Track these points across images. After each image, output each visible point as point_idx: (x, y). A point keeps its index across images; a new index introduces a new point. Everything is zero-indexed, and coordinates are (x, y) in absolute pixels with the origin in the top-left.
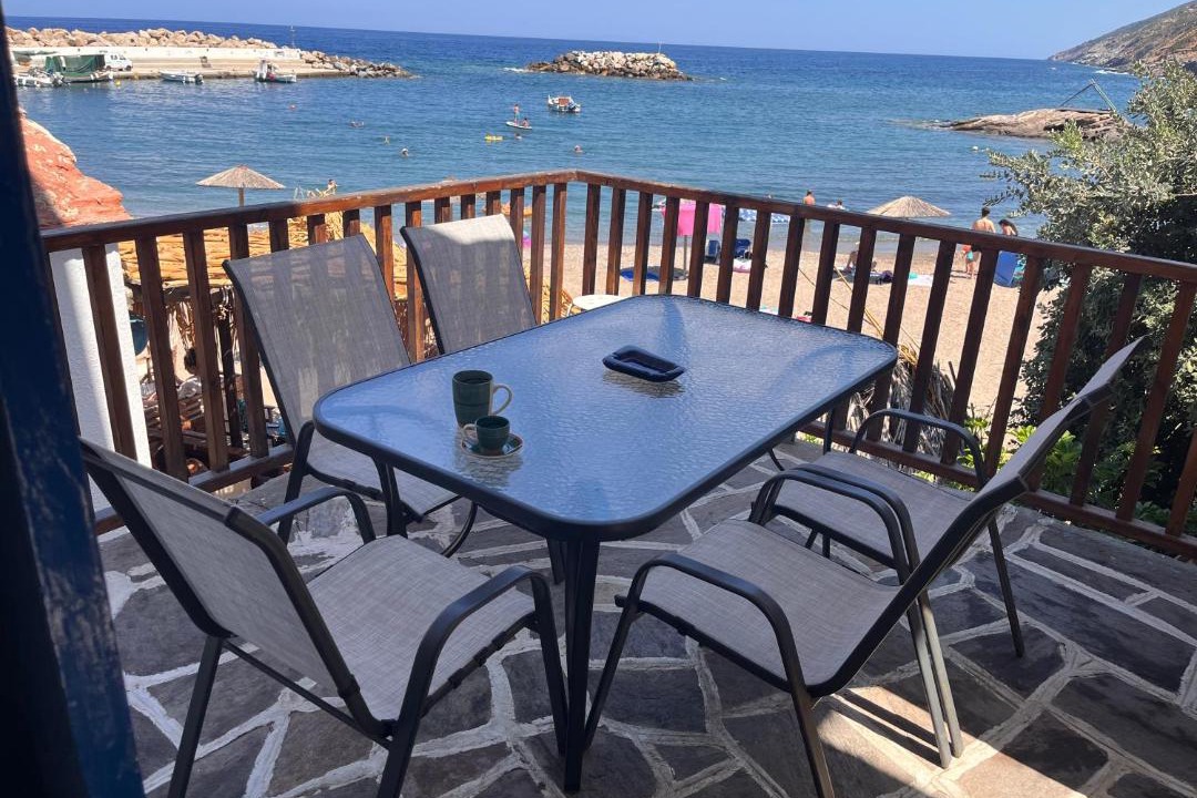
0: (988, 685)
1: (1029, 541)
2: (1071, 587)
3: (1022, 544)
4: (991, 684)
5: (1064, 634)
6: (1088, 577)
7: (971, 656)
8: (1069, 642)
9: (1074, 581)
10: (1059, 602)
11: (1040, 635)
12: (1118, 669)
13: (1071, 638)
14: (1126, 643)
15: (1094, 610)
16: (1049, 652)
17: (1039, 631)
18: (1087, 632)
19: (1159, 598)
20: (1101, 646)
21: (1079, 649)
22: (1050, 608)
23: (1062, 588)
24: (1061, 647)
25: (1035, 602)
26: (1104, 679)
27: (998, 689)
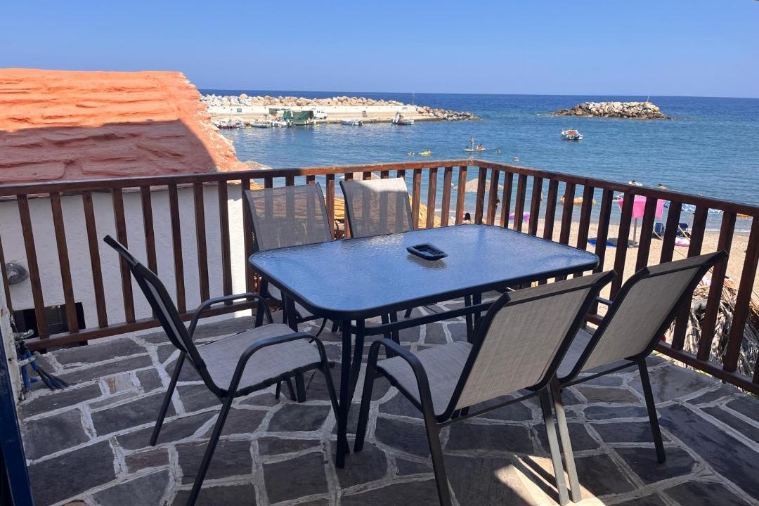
0: (625, 473)
1: (718, 404)
2: (730, 433)
3: (712, 405)
4: (628, 473)
5: (702, 457)
6: (747, 430)
7: (624, 456)
8: (703, 462)
9: (734, 430)
10: (714, 440)
11: (685, 454)
12: (729, 482)
13: (707, 460)
14: (746, 469)
15: (737, 448)
16: (685, 465)
17: (686, 452)
18: (721, 459)
20: (727, 468)
21: (707, 466)
22: (705, 443)
23: (723, 433)
24: (696, 465)
25: (696, 438)
26: (713, 486)
27: (630, 476)
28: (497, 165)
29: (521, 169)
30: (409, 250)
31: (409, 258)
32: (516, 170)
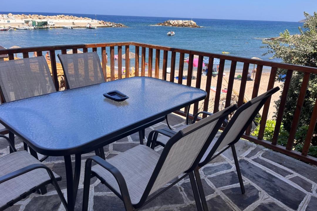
0: (230, 205)
1: (258, 156)
2: (268, 172)
3: (255, 157)
4: (232, 205)
5: (261, 188)
6: (274, 168)
7: (227, 195)
8: (263, 191)
9: (269, 170)
10: (262, 176)
11: (253, 188)
12: (277, 201)
13: (264, 189)
14: (282, 191)
15: (274, 180)
16: (255, 194)
17: (253, 186)
18: (270, 187)
19: (297, 176)
20: (273, 193)
21: (265, 193)
22: (259, 179)
23: (265, 172)
24: (260, 193)
25: (255, 177)
26: (272, 205)
27: (233, 207)
28: (144, 45)
29: (157, 47)
30: (105, 96)
31: (105, 100)
32: (154, 47)
